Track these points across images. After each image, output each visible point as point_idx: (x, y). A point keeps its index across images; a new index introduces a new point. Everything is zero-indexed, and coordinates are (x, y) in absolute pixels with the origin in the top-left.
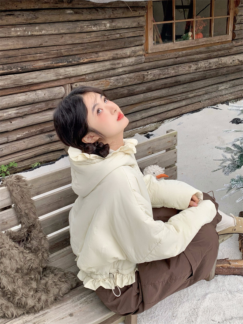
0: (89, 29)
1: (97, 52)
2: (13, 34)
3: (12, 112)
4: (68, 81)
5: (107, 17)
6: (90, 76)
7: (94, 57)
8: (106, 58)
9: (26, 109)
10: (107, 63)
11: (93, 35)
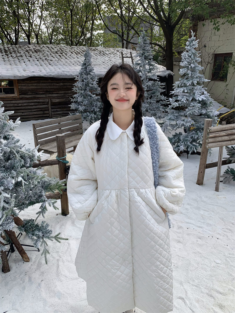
0: (55, 85)
1: (59, 91)
2: (34, 85)
3: (33, 104)
4: (50, 98)
5: (62, 82)
6: (57, 97)
7: (58, 92)
8: (62, 93)
9: (37, 104)
10: (62, 94)
11: (57, 86)
